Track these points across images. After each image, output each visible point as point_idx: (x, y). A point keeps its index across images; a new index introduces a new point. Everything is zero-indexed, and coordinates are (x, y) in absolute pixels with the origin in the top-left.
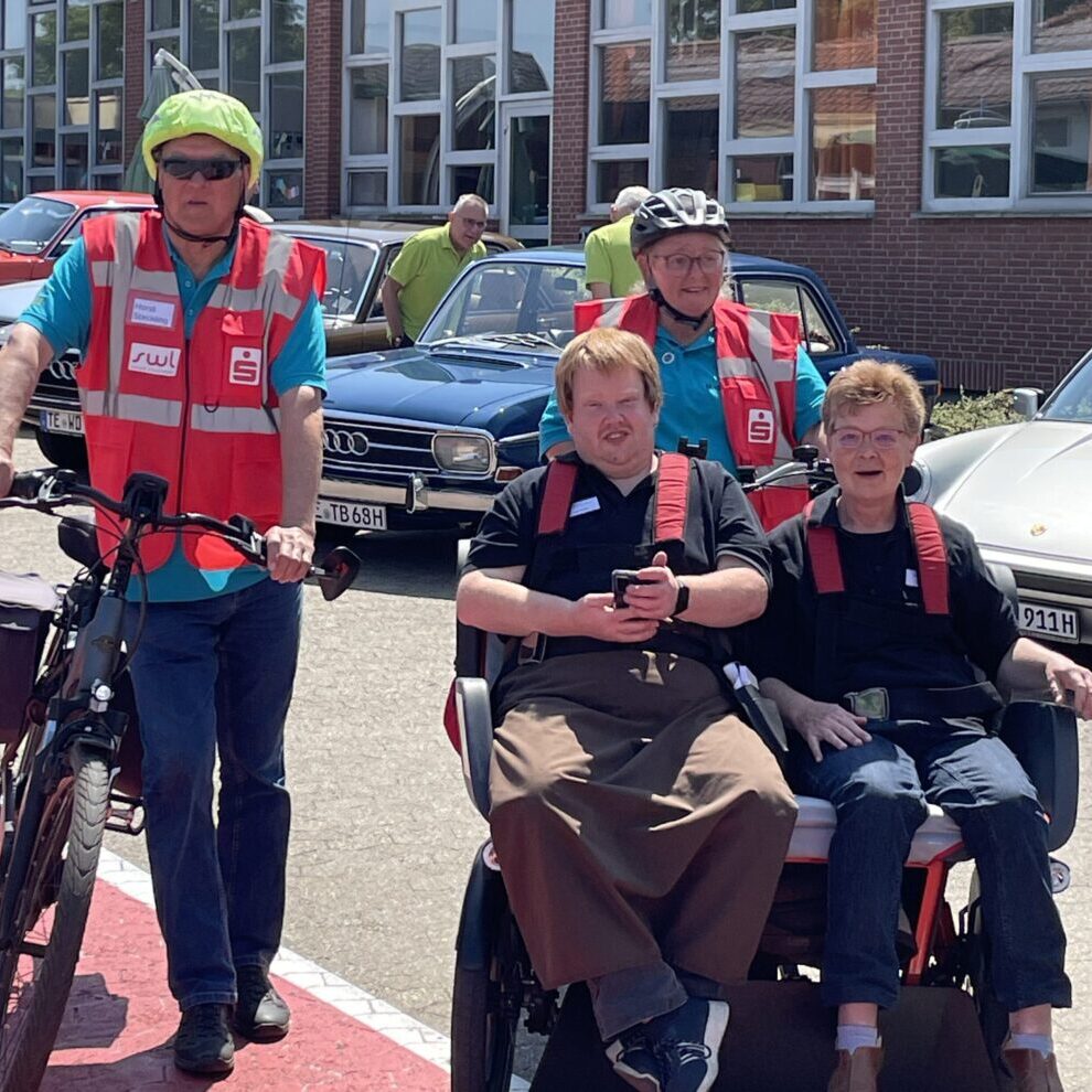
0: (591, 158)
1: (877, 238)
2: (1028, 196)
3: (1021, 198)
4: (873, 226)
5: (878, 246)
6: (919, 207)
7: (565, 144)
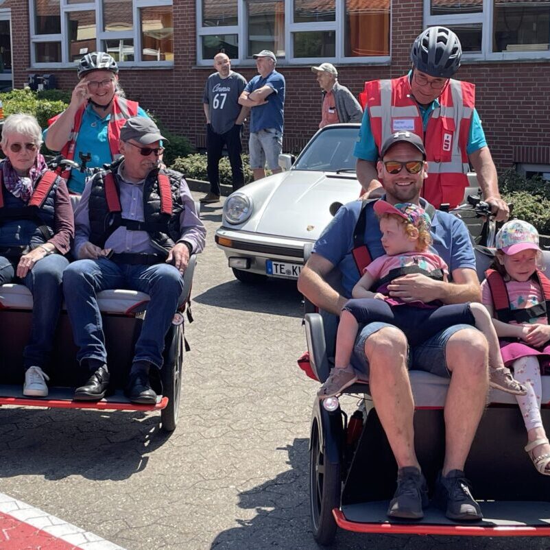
0: (32, 41)
1: (176, 78)
2: (247, 58)
3: (244, 59)
4: (174, 73)
5: (176, 82)
6: (195, 63)
7: (18, 34)
